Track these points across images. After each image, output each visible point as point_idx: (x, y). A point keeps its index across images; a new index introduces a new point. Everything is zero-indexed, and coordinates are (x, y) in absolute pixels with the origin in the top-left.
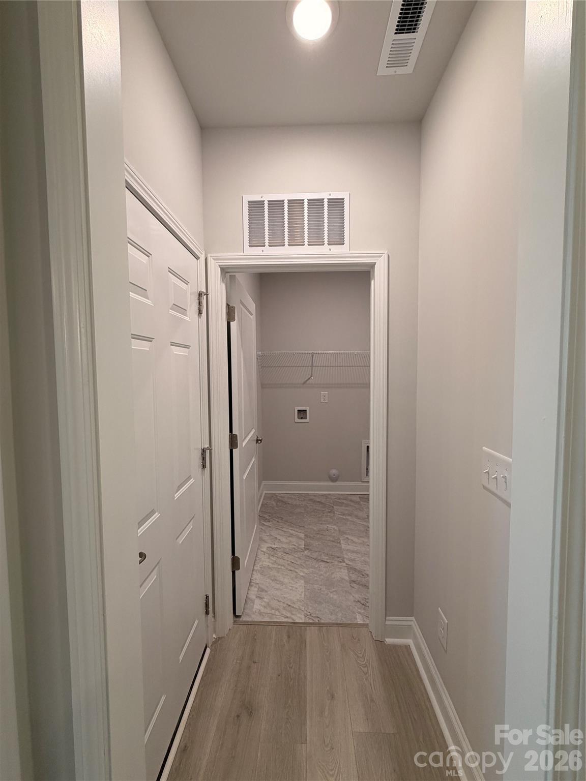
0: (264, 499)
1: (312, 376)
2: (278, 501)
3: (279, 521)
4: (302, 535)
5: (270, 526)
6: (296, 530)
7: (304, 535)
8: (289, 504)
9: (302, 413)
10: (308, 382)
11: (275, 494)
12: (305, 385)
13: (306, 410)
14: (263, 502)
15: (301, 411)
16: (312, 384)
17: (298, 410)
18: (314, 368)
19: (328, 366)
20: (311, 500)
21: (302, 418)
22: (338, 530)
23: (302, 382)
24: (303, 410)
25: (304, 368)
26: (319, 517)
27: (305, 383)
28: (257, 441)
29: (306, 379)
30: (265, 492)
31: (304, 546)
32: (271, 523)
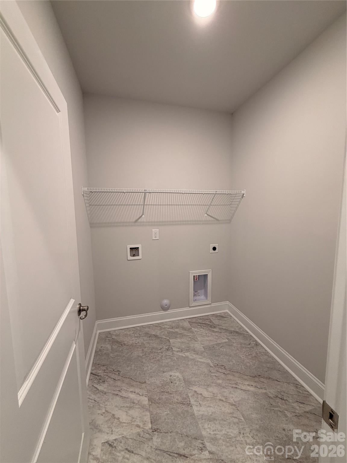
0: (98, 342)
1: (143, 215)
2: (114, 342)
3: (116, 377)
4: (145, 401)
5: (105, 390)
6: (137, 390)
7: (146, 399)
8: (125, 344)
9: (135, 251)
10: (140, 220)
11: (109, 333)
12: (136, 224)
13: (138, 248)
14: (97, 347)
15: (133, 248)
16: (143, 222)
17: (130, 248)
18: (145, 206)
19: (158, 205)
20: (147, 334)
21: (134, 255)
22: (182, 378)
23: (134, 220)
24: (135, 248)
25: (135, 206)
26: (158, 360)
27: (136, 221)
28: (80, 311)
29: (137, 218)
30: (99, 331)
31: (150, 426)
32: (105, 385)
